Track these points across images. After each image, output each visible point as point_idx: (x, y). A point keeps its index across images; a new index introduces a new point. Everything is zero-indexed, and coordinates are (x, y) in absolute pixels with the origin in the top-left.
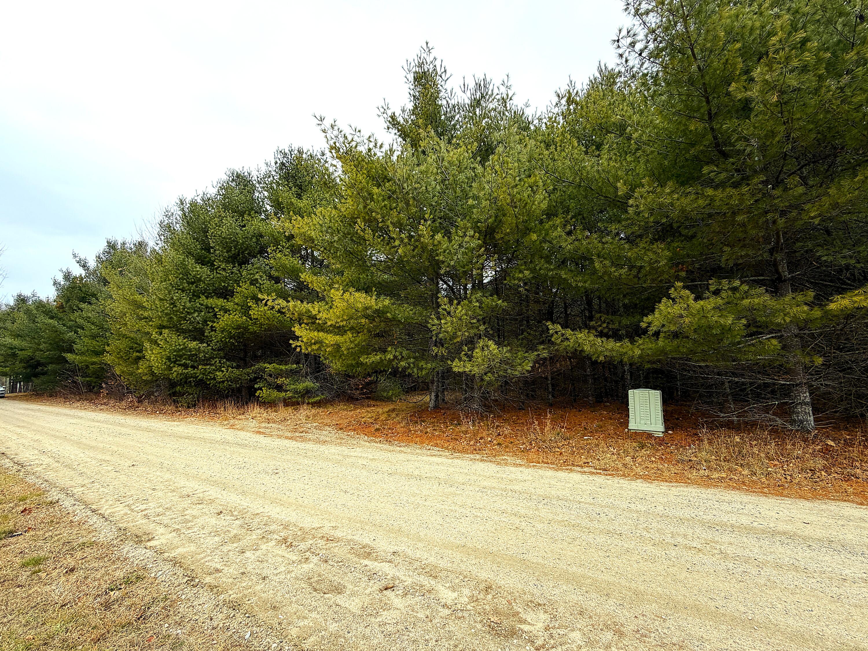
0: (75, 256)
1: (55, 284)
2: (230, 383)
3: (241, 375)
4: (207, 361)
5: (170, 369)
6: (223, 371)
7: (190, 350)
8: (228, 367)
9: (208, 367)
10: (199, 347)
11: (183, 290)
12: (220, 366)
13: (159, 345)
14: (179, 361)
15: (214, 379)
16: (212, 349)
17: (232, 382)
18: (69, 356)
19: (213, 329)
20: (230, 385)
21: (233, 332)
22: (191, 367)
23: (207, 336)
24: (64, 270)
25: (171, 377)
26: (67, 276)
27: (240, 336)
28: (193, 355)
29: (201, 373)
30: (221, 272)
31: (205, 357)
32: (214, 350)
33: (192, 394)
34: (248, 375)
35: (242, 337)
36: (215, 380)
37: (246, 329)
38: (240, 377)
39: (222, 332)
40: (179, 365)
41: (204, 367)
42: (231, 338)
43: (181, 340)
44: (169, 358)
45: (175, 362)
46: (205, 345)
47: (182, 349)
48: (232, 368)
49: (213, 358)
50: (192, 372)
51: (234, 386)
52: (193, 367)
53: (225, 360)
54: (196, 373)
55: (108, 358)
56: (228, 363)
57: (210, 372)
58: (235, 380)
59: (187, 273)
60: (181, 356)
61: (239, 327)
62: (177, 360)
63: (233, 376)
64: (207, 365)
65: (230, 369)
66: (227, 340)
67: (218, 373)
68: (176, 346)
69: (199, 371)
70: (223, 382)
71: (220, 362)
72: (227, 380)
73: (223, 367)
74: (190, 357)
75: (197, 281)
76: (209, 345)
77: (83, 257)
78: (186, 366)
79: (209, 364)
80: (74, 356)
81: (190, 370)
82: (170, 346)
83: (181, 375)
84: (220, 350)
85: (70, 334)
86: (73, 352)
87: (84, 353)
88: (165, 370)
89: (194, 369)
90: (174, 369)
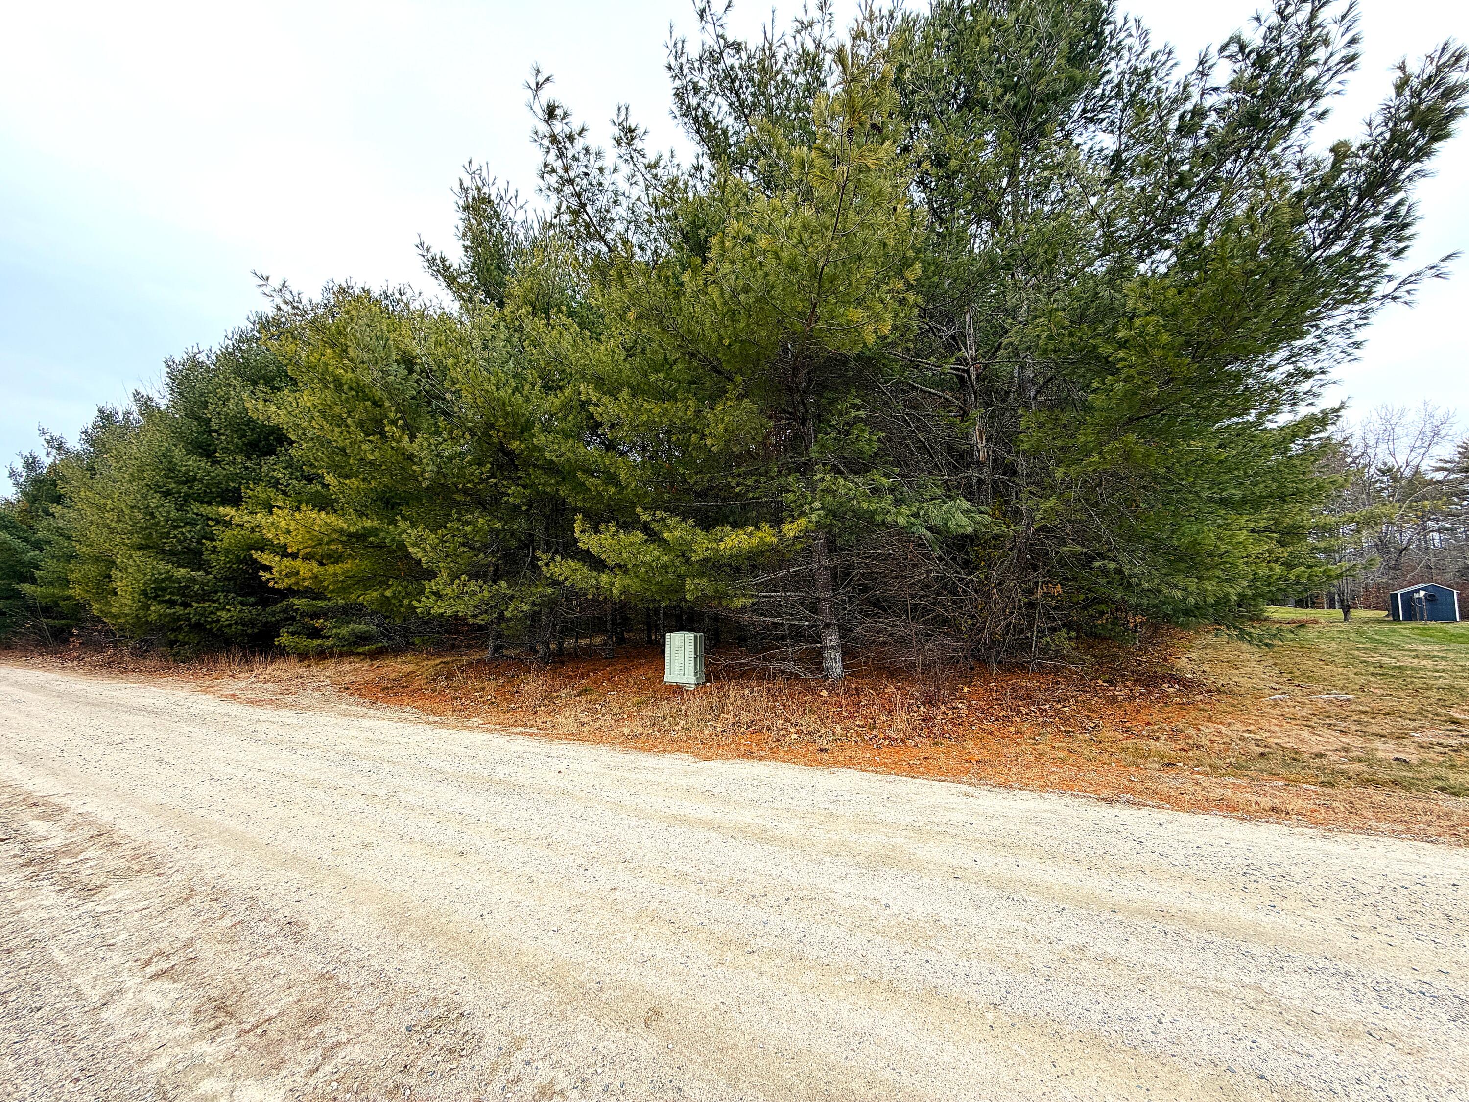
0: (42, 432)
1: (12, 474)
2: (240, 627)
3: (261, 616)
4: (205, 596)
5: (148, 608)
6: (229, 611)
7: (178, 580)
8: (238, 604)
9: (207, 604)
10: (193, 577)
11: (167, 494)
12: (226, 604)
13: (129, 573)
14: (163, 596)
15: (217, 621)
16: (214, 579)
17: (243, 626)
18: (26, 588)
19: (214, 550)
20: (240, 630)
21: (243, 553)
22: (181, 605)
23: (205, 560)
24: (26, 453)
25: (149, 619)
26: (31, 463)
28: (184, 588)
29: (196, 613)
30: (227, 467)
31: (203, 590)
32: (219, 580)
34: (272, 615)
36: (219, 622)
40: (161, 602)
41: (202, 605)
42: (240, 563)
43: (162, 566)
44: (144, 593)
45: (155, 598)
46: (202, 572)
47: (163, 580)
48: (245, 605)
49: (216, 592)
50: (182, 612)
51: (250, 631)
52: (185, 605)
53: (233, 595)
54: (189, 614)
55: (76, 591)
56: (240, 598)
57: (212, 613)
58: (252, 623)
59: (171, 469)
60: (164, 590)
62: (157, 596)
64: (204, 601)
65: (240, 607)
67: (221, 613)
68: (153, 575)
69: (193, 611)
70: (230, 626)
71: (226, 598)
72: (237, 624)
74: (180, 590)
75: (190, 480)
76: (208, 573)
77: (56, 435)
78: (172, 604)
79: (208, 601)
80: (33, 588)
81: (179, 610)
82: (145, 574)
83: (166, 616)
84: (227, 579)
85: (32, 553)
86: (33, 581)
87: (51, 583)
88: (140, 608)
89: (185, 608)
90: (153, 608)
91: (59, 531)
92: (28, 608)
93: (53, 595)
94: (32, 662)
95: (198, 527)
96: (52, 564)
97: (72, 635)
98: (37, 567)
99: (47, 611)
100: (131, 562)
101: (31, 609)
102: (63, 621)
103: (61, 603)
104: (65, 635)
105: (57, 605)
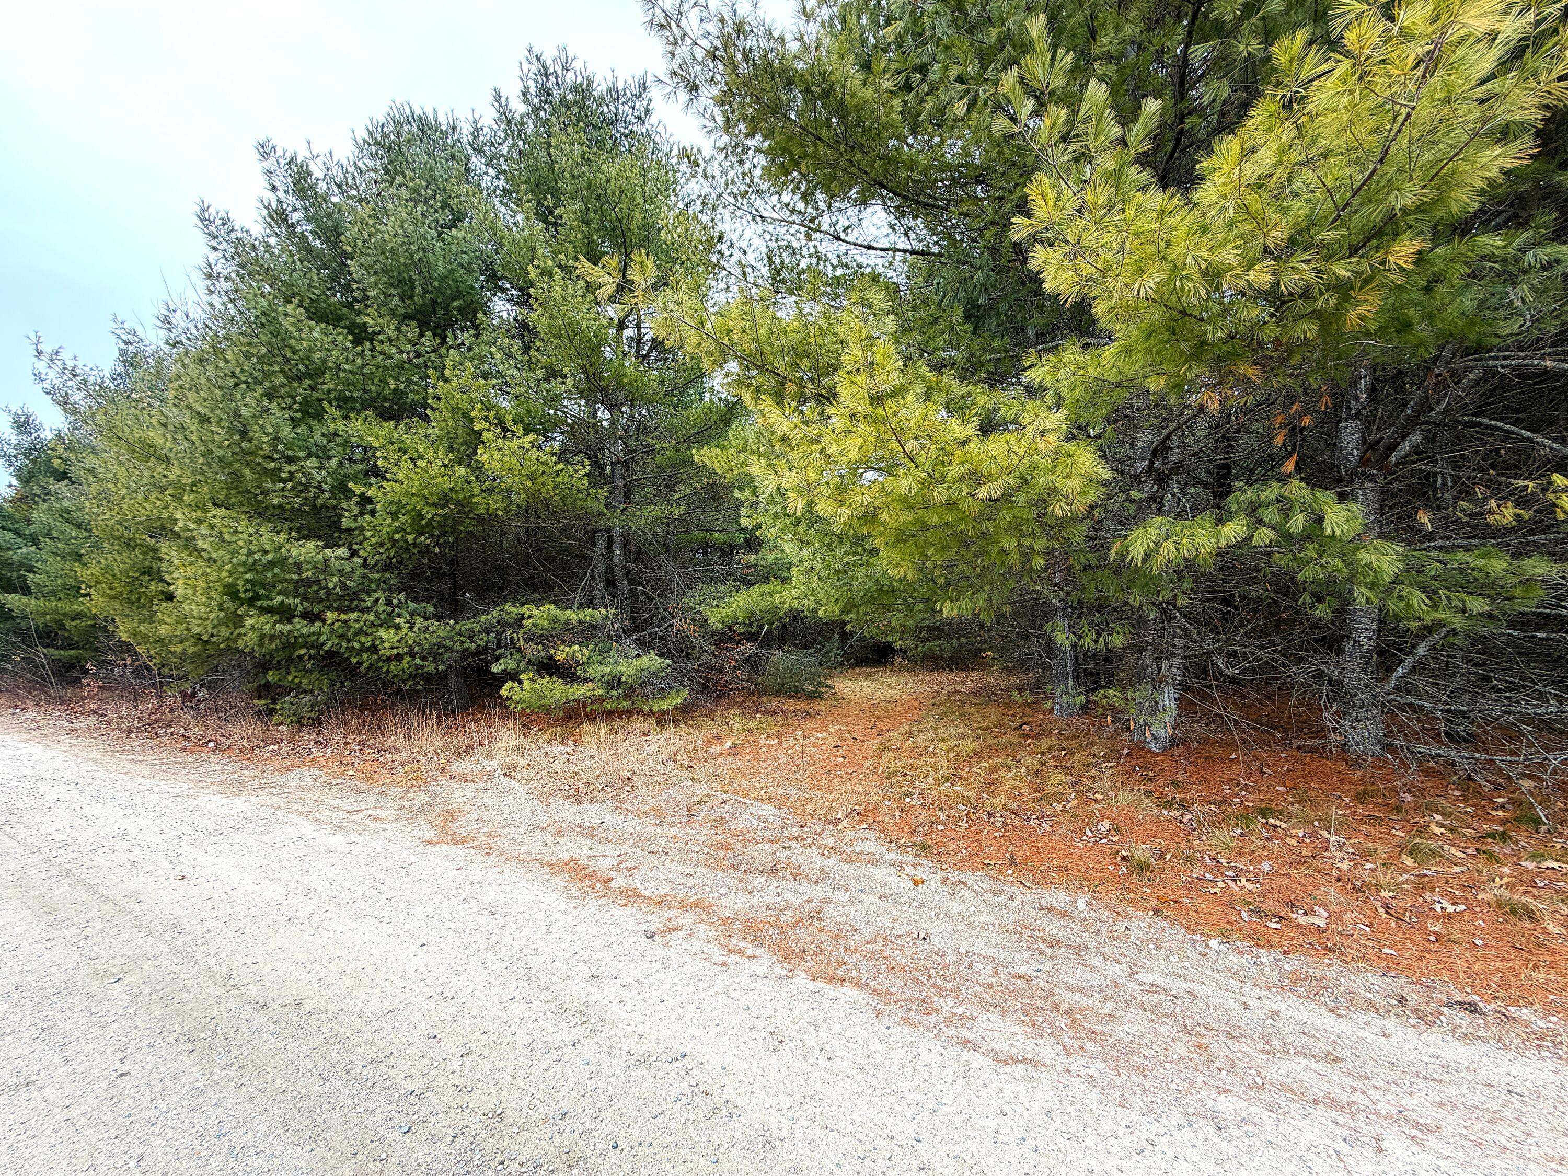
2: (418, 661)
3: (451, 638)
4: (348, 600)
5: (238, 621)
6: (398, 628)
7: (298, 566)
8: (412, 614)
9: (354, 616)
10: (326, 560)
12: (390, 614)
13: (199, 551)
14: (268, 598)
15: (374, 649)
16: (365, 565)
17: (423, 659)
18: (15, 601)
19: (365, 505)
20: (418, 667)
21: (428, 512)
22: (305, 615)
23: (349, 530)
25: (240, 644)
27: (446, 527)
28: (309, 582)
29: (332, 632)
31: (344, 587)
32: (371, 568)
33: (312, 691)
34: (470, 637)
35: (454, 531)
36: (377, 651)
37: (466, 507)
38: (448, 643)
39: (394, 515)
40: (264, 610)
41: (343, 617)
42: (421, 534)
43: (266, 537)
44: (232, 592)
45: (251, 602)
46: (343, 551)
47: (272, 564)
48: (426, 619)
49: (368, 592)
50: (305, 631)
51: (431, 668)
52: (311, 617)
53: (402, 596)
54: (319, 634)
56: (412, 605)
57: (360, 632)
58: (434, 652)
60: (270, 587)
61: (444, 499)
62: (257, 597)
63: (427, 640)
64: (349, 610)
65: (419, 621)
66: (410, 538)
67: (382, 633)
68: (250, 553)
69: (326, 629)
70: (399, 657)
71: (389, 603)
72: (412, 654)
73: (399, 616)
74: (301, 587)
75: (315, 372)
76: (354, 553)
78: (285, 614)
79: (357, 609)
80: (25, 600)
81: (300, 626)
82: (233, 553)
83: (272, 638)
84: (388, 566)
85: (24, 550)
86: (25, 590)
87: (53, 593)
88: (221, 623)
89: (312, 622)
90: (248, 622)
91: (65, 515)
92: (19, 633)
93: (56, 611)
94: (23, 716)
95: (334, 463)
96: (54, 565)
97: (86, 672)
98: (31, 570)
99: (48, 636)
100: (204, 530)
101: (24, 636)
102: (72, 652)
103: (68, 624)
104: (75, 673)
105: (62, 627)
